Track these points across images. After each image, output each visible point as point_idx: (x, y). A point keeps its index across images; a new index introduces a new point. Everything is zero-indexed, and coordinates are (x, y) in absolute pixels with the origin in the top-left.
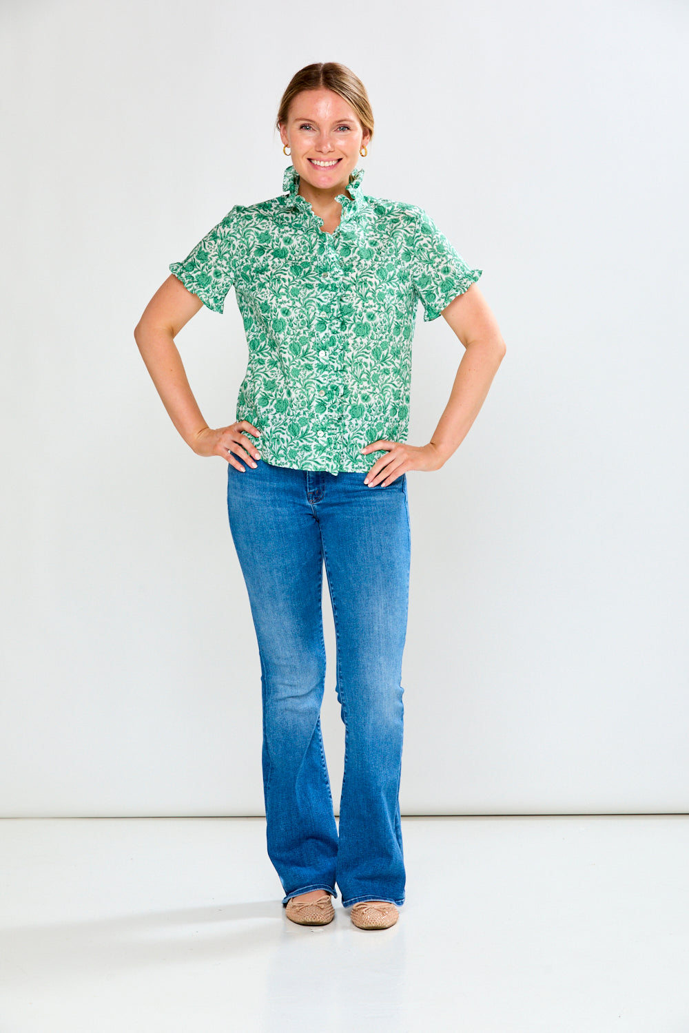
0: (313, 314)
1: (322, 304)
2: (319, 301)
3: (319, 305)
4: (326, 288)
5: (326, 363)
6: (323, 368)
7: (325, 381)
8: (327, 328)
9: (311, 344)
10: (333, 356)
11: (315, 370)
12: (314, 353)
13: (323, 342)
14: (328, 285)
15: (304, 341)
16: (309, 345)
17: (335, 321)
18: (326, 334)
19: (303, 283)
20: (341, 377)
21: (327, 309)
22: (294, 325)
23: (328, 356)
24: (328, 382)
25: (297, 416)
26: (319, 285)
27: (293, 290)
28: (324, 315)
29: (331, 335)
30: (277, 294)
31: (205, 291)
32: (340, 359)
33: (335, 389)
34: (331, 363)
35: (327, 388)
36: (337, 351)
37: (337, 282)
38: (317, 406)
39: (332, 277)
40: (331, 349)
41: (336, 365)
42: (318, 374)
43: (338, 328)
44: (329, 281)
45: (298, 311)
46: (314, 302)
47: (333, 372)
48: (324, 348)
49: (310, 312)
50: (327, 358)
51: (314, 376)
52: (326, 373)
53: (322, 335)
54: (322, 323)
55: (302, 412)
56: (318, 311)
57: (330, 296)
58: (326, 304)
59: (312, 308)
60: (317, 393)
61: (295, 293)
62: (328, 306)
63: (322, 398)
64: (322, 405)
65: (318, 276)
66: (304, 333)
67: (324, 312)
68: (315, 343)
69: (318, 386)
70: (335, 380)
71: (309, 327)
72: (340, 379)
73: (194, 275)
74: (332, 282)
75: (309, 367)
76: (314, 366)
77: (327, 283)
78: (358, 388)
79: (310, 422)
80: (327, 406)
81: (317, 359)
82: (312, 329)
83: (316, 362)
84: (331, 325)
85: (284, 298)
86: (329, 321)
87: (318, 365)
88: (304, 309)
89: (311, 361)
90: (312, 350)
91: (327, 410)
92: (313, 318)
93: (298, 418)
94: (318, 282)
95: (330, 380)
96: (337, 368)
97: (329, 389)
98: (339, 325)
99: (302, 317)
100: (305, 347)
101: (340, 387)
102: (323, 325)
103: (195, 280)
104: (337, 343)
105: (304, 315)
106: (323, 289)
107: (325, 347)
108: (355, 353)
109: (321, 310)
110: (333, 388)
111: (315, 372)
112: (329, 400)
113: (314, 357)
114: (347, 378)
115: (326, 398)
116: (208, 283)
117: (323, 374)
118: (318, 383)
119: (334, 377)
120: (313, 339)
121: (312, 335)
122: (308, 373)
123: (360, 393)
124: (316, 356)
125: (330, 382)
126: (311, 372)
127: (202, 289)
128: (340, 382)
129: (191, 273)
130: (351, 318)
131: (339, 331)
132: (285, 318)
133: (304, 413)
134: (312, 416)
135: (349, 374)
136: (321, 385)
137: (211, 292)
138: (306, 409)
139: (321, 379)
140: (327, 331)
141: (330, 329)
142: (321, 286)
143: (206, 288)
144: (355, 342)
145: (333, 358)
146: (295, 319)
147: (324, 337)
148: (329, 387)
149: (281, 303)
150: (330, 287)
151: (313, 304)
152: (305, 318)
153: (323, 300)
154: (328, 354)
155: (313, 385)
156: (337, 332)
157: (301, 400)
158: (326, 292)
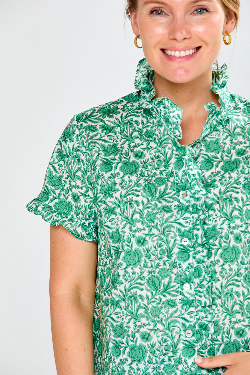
0: (173, 241)
1: (183, 229)
2: (179, 226)
3: (179, 230)
4: (186, 209)
5: (191, 298)
6: (188, 303)
7: (192, 319)
8: (191, 257)
9: (173, 276)
10: (199, 289)
11: (179, 306)
12: (177, 287)
13: (187, 273)
14: (188, 206)
15: (165, 273)
16: (171, 278)
17: (200, 249)
18: (190, 264)
19: (159, 205)
20: (210, 314)
21: (189, 234)
22: (152, 256)
23: (193, 289)
24: (195, 320)
25: (161, 363)
26: (178, 206)
27: (149, 214)
28: (186, 242)
29: (195, 265)
30: (130, 221)
31: (69, 220)
32: (208, 293)
33: (204, 327)
34: (198, 298)
35: (194, 327)
36: (203, 283)
37: (198, 203)
38: (184, 348)
39: (193, 197)
40: (197, 281)
41: (203, 300)
42: (183, 311)
43: (204, 257)
44: (189, 201)
45: (155, 239)
46: (174, 227)
47: (200, 308)
48: (189, 281)
49: (169, 239)
50: (192, 292)
51: (178, 313)
52: (192, 309)
53: (185, 265)
54: (184, 251)
55: (166, 358)
56: (178, 238)
57: (191, 219)
58: (187, 229)
59: (172, 234)
60: (182, 333)
61: (151, 218)
62: (190, 231)
63: (189, 339)
64: (190, 347)
65: (175, 196)
66: (164, 264)
67: (185, 239)
68: (177, 275)
69: (184, 325)
70: (203, 318)
71: (169, 257)
72: (209, 316)
73: (51, 204)
74: (193, 202)
75: (171, 304)
76: (177, 301)
77: (187, 204)
78: (230, 322)
79: (177, 369)
80: (196, 349)
81: (181, 293)
82: (173, 259)
83: (180, 297)
84: (195, 253)
85: (139, 225)
86: (192, 249)
87: (182, 300)
88: (162, 236)
89: (173, 296)
90: (175, 284)
91: (196, 353)
92: (174, 246)
93: (162, 366)
94: (176, 203)
95: (198, 317)
96: (205, 303)
97: (197, 328)
98: (205, 253)
99: (160, 246)
100: (166, 281)
101: (210, 325)
102: (185, 254)
103: (54, 209)
104: (203, 274)
105: (163, 244)
106: (183, 211)
107: (190, 279)
108: (224, 282)
109: (182, 236)
110: (201, 326)
111: (180, 309)
112: (197, 342)
113: (177, 292)
114: (217, 312)
115: (194, 338)
116: (70, 210)
117: (189, 311)
118: (184, 322)
119: (202, 314)
120: (175, 271)
121: (174, 265)
122: (171, 310)
123: (233, 327)
124: (180, 290)
125: (198, 319)
126: (174, 309)
127: (65, 219)
128: (209, 319)
129: (47, 203)
130: (217, 242)
131: (206, 260)
132: (141, 248)
133: (169, 360)
134: (179, 362)
135: (219, 307)
136: (187, 324)
137: (76, 220)
138: (171, 354)
139: (187, 317)
140: (191, 260)
141: (194, 258)
142: (182, 209)
143: (70, 217)
144: (223, 269)
145: (199, 292)
146: (153, 249)
147: (188, 268)
148: (197, 326)
149: (135, 231)
150: (191, 209)
151: (173, 229)
152: (164, 247)
153: (184, 224)
154: (193, 287)
155: (177, 324)
156: (203, 262)
157: (164, 344)
158: (187, 215)
